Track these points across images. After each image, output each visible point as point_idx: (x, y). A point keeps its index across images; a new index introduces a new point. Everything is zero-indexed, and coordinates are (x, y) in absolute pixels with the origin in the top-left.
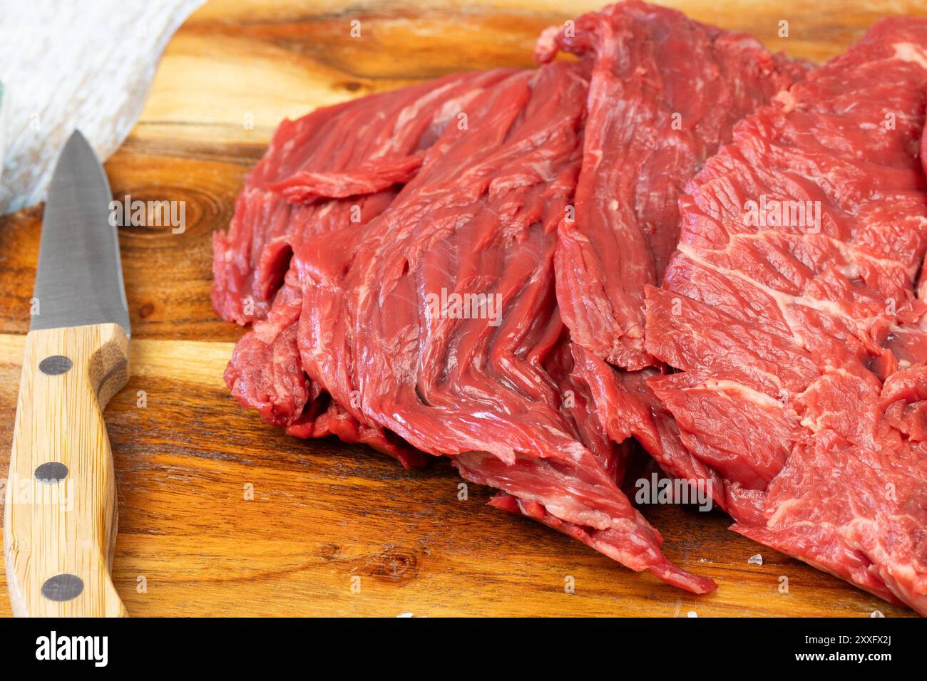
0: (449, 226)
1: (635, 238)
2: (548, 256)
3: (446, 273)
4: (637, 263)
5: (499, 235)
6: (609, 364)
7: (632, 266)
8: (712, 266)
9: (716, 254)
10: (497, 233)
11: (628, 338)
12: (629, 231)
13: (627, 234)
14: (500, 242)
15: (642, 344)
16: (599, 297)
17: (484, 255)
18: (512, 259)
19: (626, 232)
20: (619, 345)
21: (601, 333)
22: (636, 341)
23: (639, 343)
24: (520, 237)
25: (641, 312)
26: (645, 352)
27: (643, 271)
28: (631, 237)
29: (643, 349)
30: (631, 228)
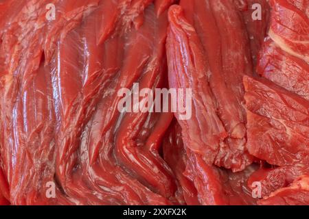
0: (77, 18)
1: (232, 20)
2: (160, 42)
3: (75, 68)
4: (236, 49)
5: (119, 24)
6: (217, 166)
7: (232, 53)
8: (299, 55)
9: (302, 45)
10: (117, 22)
11: (232, 138)
12: (227, 11)
13: (226, 16)
14: (120, 30)
15: (245, 145)
16: (205, 94)
17: (107, 46)
18: (131, 46)
19: (224, 13)
20: (224, 148)
21: (209, 136)
22: (238, 142)
23: (242, 144)
24: (136, 24)
25: (241, 107)
26: (246, 152)
27: (241, 58)
28: (229, 18)
29: (245, 148)
30: (228, 9)
